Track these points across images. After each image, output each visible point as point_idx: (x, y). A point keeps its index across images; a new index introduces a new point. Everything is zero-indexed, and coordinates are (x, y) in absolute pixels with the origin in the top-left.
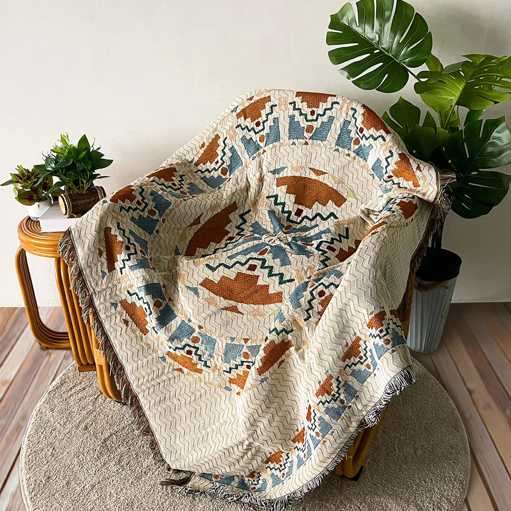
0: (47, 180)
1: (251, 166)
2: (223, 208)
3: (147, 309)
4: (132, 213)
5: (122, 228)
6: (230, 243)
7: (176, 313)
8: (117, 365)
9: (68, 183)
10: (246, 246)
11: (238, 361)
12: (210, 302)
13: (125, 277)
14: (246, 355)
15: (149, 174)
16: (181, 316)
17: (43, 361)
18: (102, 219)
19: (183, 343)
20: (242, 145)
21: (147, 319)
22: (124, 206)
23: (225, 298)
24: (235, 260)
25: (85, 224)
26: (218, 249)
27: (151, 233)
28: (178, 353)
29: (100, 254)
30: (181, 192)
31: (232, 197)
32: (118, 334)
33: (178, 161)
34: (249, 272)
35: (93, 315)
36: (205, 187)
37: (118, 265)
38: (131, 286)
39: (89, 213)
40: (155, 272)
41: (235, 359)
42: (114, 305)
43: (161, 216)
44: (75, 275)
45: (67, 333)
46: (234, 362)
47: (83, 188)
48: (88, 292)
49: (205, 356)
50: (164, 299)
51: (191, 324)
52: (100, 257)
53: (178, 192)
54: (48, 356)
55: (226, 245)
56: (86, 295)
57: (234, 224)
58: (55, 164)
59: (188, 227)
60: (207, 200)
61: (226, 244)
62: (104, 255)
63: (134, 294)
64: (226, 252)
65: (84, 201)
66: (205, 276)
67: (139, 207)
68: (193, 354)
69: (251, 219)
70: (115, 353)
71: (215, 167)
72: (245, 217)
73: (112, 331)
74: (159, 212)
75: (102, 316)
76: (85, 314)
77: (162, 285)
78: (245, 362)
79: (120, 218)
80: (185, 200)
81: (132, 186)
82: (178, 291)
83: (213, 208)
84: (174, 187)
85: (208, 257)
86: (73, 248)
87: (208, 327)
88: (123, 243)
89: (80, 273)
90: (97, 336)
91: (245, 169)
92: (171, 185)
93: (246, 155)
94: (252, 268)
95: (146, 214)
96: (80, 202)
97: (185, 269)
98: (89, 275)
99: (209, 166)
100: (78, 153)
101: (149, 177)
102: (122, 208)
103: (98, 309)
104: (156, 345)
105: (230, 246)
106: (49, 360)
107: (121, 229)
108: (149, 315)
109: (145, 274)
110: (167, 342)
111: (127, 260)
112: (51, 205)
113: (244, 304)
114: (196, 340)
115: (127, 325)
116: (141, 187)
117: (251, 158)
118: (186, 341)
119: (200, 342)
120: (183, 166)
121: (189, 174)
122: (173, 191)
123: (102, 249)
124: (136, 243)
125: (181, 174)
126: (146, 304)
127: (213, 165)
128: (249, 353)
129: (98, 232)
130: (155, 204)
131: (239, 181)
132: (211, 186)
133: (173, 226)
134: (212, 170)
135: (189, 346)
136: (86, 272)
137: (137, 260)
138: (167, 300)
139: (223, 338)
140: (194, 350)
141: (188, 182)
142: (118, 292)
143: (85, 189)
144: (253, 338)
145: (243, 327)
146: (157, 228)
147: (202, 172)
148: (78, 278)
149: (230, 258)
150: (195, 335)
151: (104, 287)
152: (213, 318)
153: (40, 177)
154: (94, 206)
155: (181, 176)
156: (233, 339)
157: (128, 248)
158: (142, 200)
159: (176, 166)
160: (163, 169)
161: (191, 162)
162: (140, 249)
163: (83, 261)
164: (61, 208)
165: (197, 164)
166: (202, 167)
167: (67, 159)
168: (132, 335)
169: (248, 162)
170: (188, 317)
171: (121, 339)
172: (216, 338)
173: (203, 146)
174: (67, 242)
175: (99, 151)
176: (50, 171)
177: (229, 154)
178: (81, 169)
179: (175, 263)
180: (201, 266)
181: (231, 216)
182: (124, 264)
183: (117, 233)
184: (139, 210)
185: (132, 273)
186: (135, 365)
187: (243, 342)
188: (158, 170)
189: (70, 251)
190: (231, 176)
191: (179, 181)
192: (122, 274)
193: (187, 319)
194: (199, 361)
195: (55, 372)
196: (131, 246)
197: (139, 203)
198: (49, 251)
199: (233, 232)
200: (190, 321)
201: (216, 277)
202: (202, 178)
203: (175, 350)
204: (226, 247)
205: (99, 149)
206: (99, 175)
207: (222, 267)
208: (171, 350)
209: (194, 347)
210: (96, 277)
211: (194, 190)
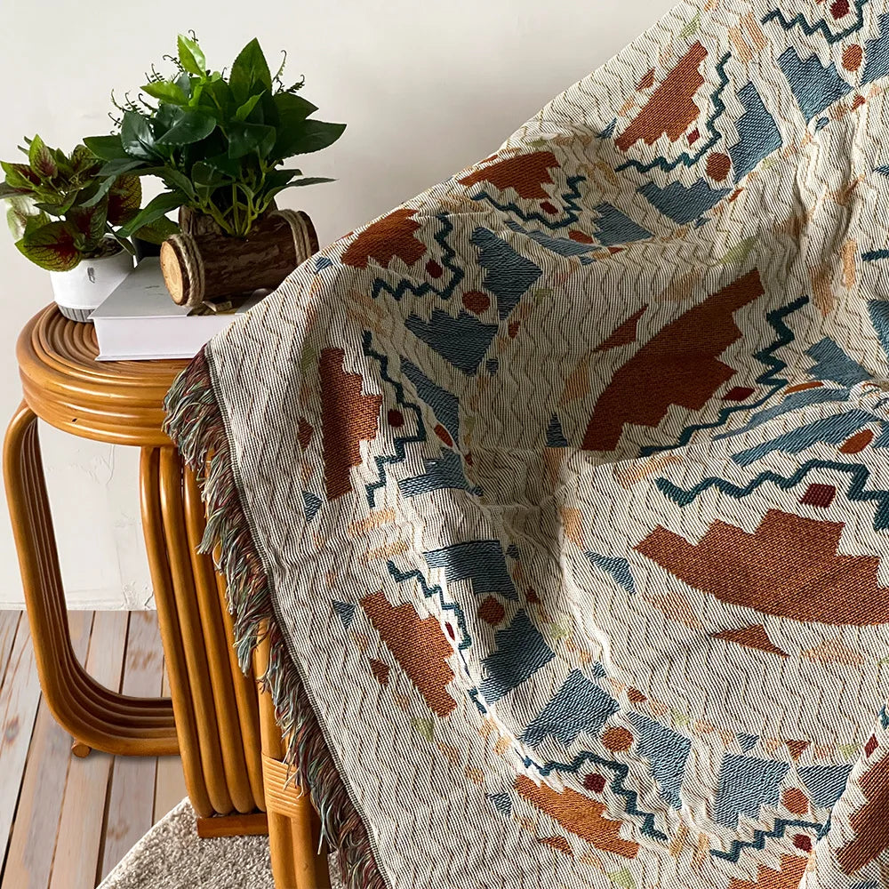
0: (121, 187)
1: (811, 150)
2: (713, 288)
3: (455, 626)
4: (413, 304)
5: (381, 352)
6: (735, 409)
7: (551, 643)
8: (343, 818)
9: (197, 199)
10: (794, 420)
11: (765, 820)
12: (670, 608)
13: (383, 514)
14: (795, 801)
15: (467, 173)
16: (568, 654)
18: (316, 322)
19: (575, 749)
20: (781, 78)
21: (454, 661)
22: (386, 280)
23: (724, 597)
24: (757, 467)
25: (259, 336)
26: (698, 428)
27: (469, 370)
28: (556, 782)
29: (305, 435)
30: (575, 235)
31: (746, 255)
32: (353, 709)
33: (561, 131)
34: (809, 512)
35: (272, 644)
36: (651, 217)
37: (363, 473)
38: (403, 547)
39: (273, 298)
40: (484, 502)
41: (752, 811)
42: (343, 610)
43: (504, 312)
44: (216, 507)
45: (168, 703)
46: (752, 822)
47: (243, 214)
48: (259, 562)
49: (648, 798)
50: (511, 595)
51: (603, 683)
52: (304, 448)
53: (563, 233)
55: (724, 415)
56: (250, 576)
57: (749, 345)
58: (156, 135)
59: (596, 351)
60: (661, 262)
61: (722, 411)
62: (317, 441)
63: (409, 575)
64: (725, 441)
65: (243, 260)
66: (655, 520)
67: (433, 282)
68: (607, 788)
69: (809, 328)
70: (338, 775)
71: (687, 150)
72: (790, 321)
73: (330, 698)
74: (500, 300)
75: (302, 646)
76: (246, 638)
77: (505, 545)
78: (791, 823)
79: (373, 317)
80: (585, 261)
81: (412, 212)
82: (560, 570)
83: (678, 289)
84: (548, 216)
85: (665, 453)
86: (216, 416)
87: (663, 694)
88: (379, 400)
89: (235, 500)
90: (279, 715)
91: (791, 158)
92: (540, 211)
93: (796, 115)
94: (819, 496)
95: (455, 307)
96: (232, 264)
97: (584, 496)
98: (265, 507)
99: (668, 147)
100: (232, 100)
101: (467, 182)
102: (379, 284)
103: (289, 622)
104: (479, 753)
105: (738, 419)
107: (376, 356)
108: (461, 647)
109: (451, 508)
110: (517, 744)
111: (392, 460)
112: (131, 271)
113: (789, 622)
114: (618, 739)
115: (384, 681)
116: (442, 216)
117: (813, 123)
118: (583, 741)
119: (634, 745)
120: (578, 147)
121: (599, 174)
122: (547, 231)
123: (311, 420)
124: (421, 403)
125: (572, 173)
126: (451, 612)
127: (680, 146)
128: (807, 793)
129: (301, 362)
130: (485, 272)
131: (768, 198)
132: (672, 217)
133: (545, 346)
134: (678, 161)
135: (596, 759)
136: (255, 497)
137: (426, 460)
138: (522, 598)
139: (715, 738)
140: (609, 775)
141: (594, 198)
142: (356, 568)
143: (251, 218)
144: (823, 742)
145: (784, 701)
146: (490, 354)
147: (643, 169)
148: (226, 517)
149: (742, 459)
150: (616, 720)
151: (312, 550)
152: (681, 664)
153: (104, 179)
154: (290, 277)
155: (572, 182)
156: (749, 741)
157: (395, 419)
158: (446, 260)
159: (555, 147)
160: (512, 155)
161: (604, 135)
162: (435, 422)
163: (248, 460)
164: (169, 280)
165: (624, 142)
166: (641, 150)
167: (197, 120)
168: (401, 717)
169: (802, 135)
170: (596, 658)
171: (361, 729)
172: (688, 735)
173: (648, 80)
174: (197, 396)
175: (298, 93)
176: (137, 158)
177: (735, 108)
178: (241, 152)
179: (550, 473)
180: (643, 487)
181: (741, 318)
182: (382, 474)
183: (362, 370)
184: (435, 291)
185: (406, 503)
186: (405, 819)
187: (784, 754)
188: (495, 161)
189: (205, 425)
190: (743, 183)
191: (566, 197)
192: (372, 504)
193: (591, 666)
194: (626, 816)
196: (408, 414)
197: (433, 269)
198: (121, 422)
199: (747, 371)
200: (599, 672)
201: (691, 524)
202: (641, 189)
203: (545, 772)
204: (722, 421)
205: (298, 86)
206: (298, 172)
207: (713, 491)
208: (532, 773)
209: (614, 765)
210: (288, 515)
211: (616, 227)
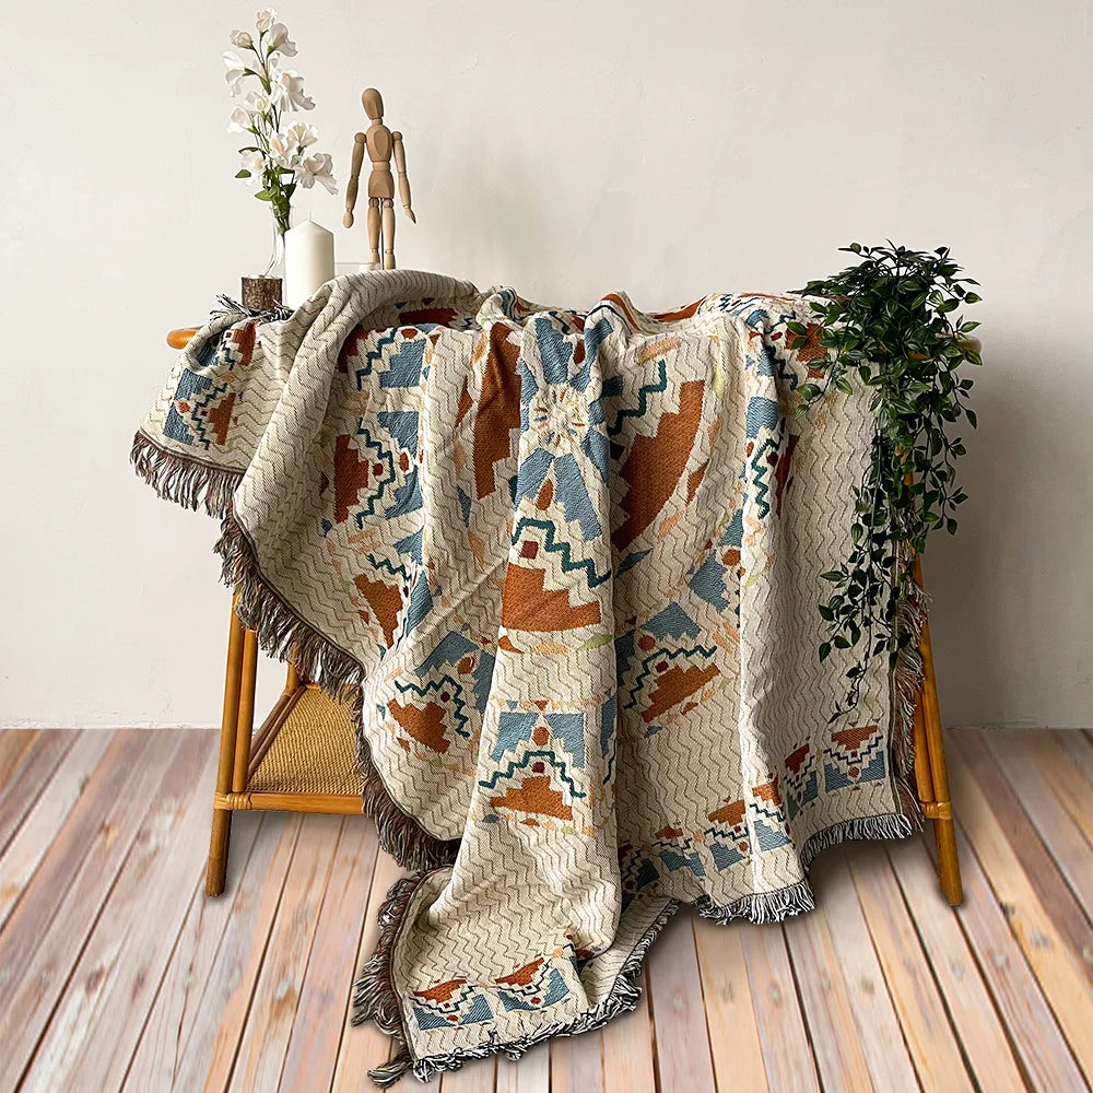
17: (92, 843)
34: (525, 563)
54: (103, 834)
59: (457, 426)
106: (104, 843)
113: (521, 632)
128: (549, 729)
144: (555, 700)
156: (513, 704)
195: (118, 869)
